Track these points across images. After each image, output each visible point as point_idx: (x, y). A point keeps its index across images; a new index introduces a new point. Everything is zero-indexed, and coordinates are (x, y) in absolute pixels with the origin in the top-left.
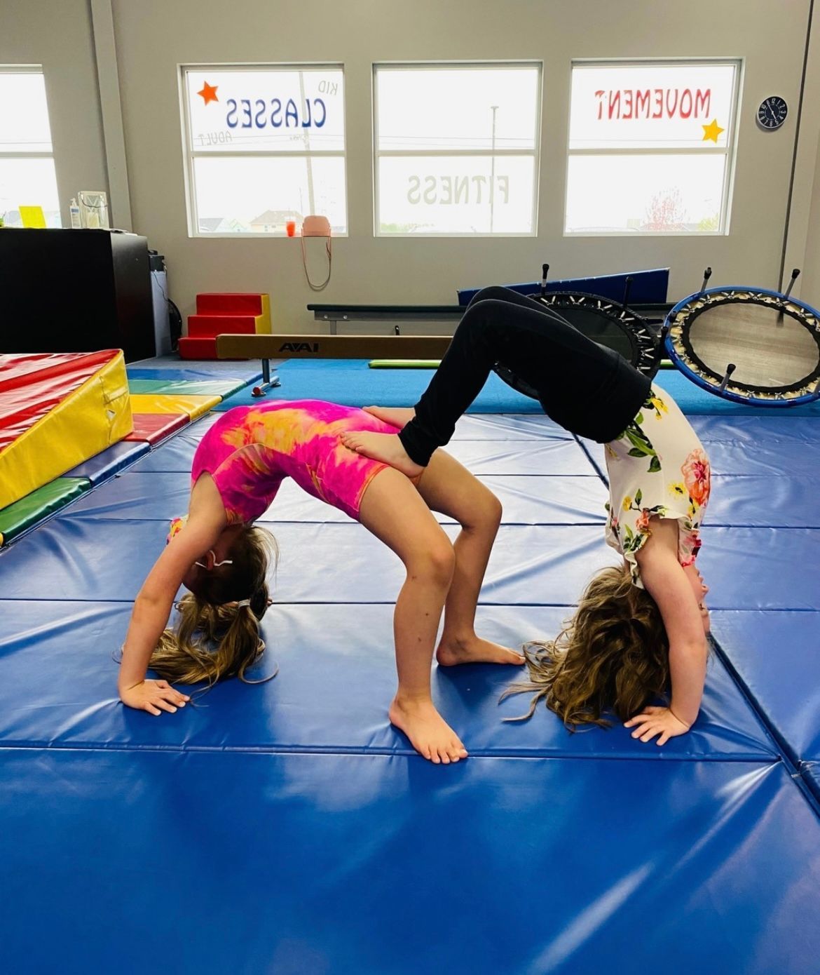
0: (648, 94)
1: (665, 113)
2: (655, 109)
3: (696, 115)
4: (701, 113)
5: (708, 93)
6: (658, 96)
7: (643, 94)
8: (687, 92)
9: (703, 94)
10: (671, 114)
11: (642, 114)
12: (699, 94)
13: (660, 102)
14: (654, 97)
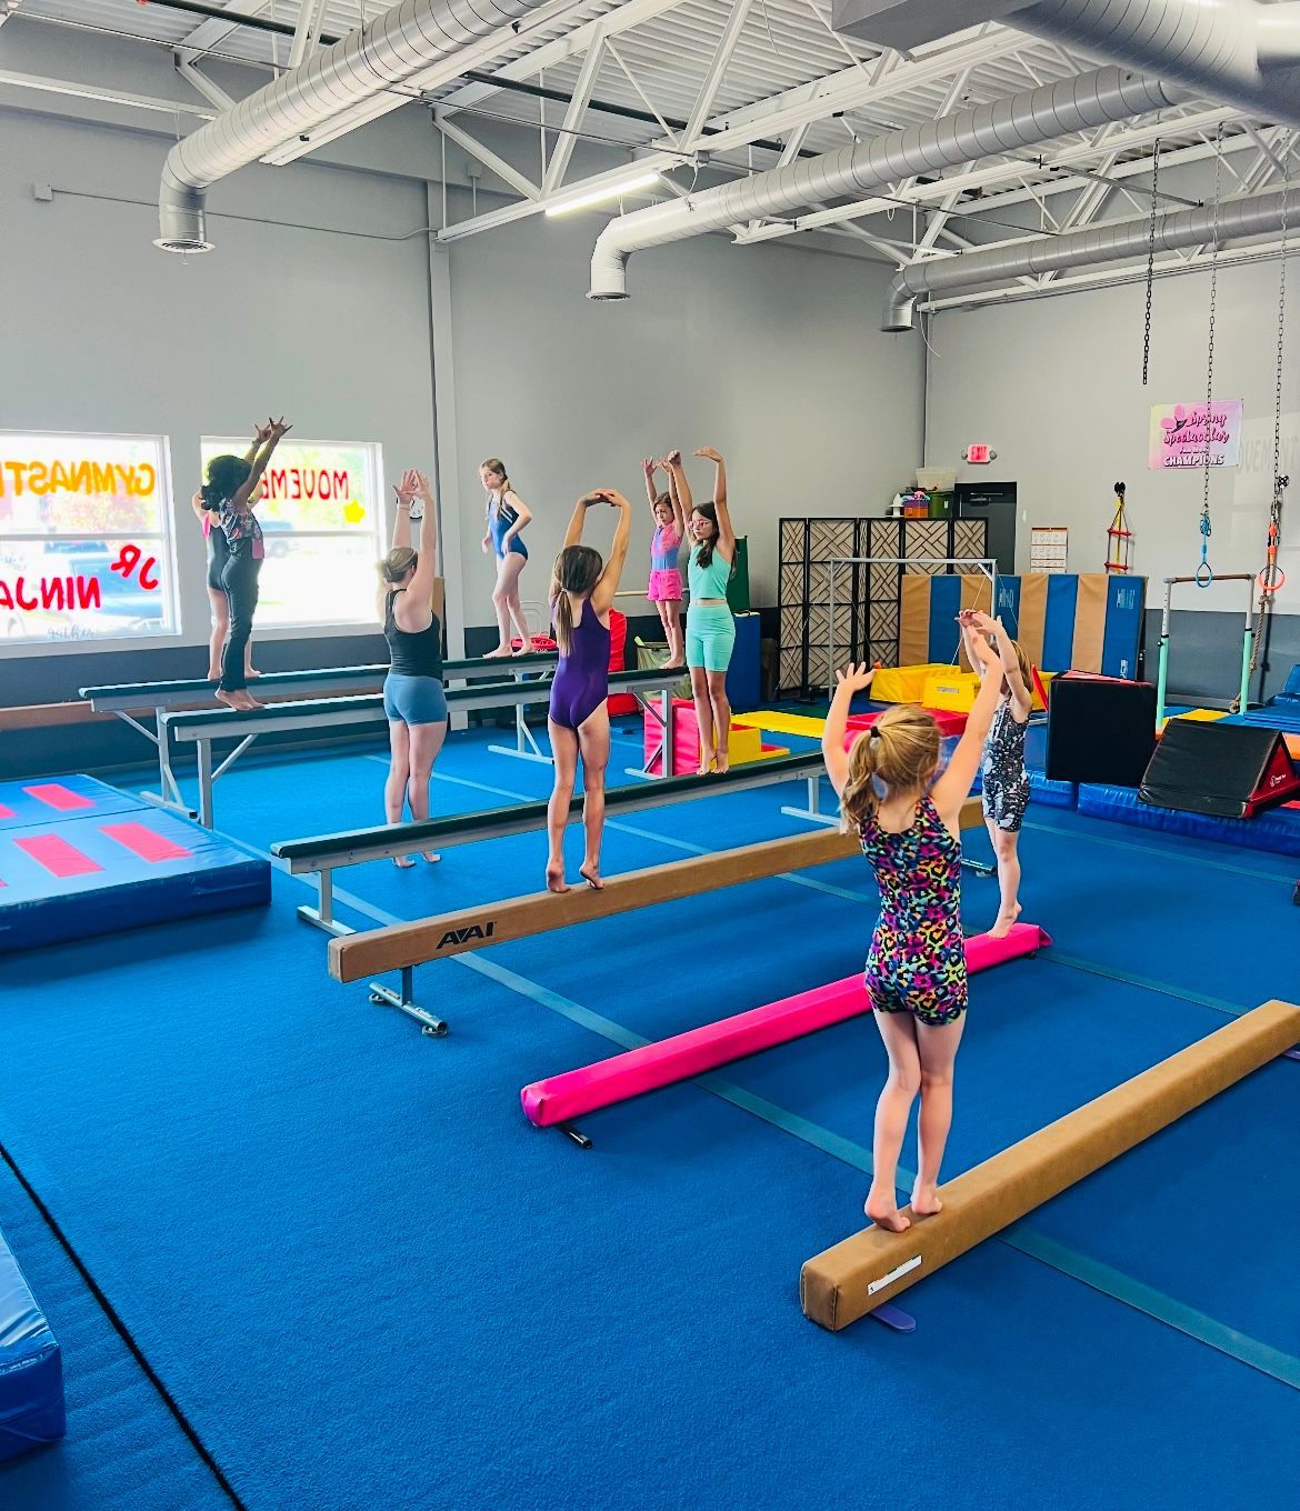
0: (283, 473)
1: (304, 495)
2: (293, 489)
3: (336, 497)
4: (341, 493)
5: (345, 475)
6: (294, 476)
7: (279, 474)
8: (324, 473)
9: (340, 475)
10: (310, 495)
11: (280, 494)
12: (336, 475)
13: (297, 483)
14: (291, 477)
